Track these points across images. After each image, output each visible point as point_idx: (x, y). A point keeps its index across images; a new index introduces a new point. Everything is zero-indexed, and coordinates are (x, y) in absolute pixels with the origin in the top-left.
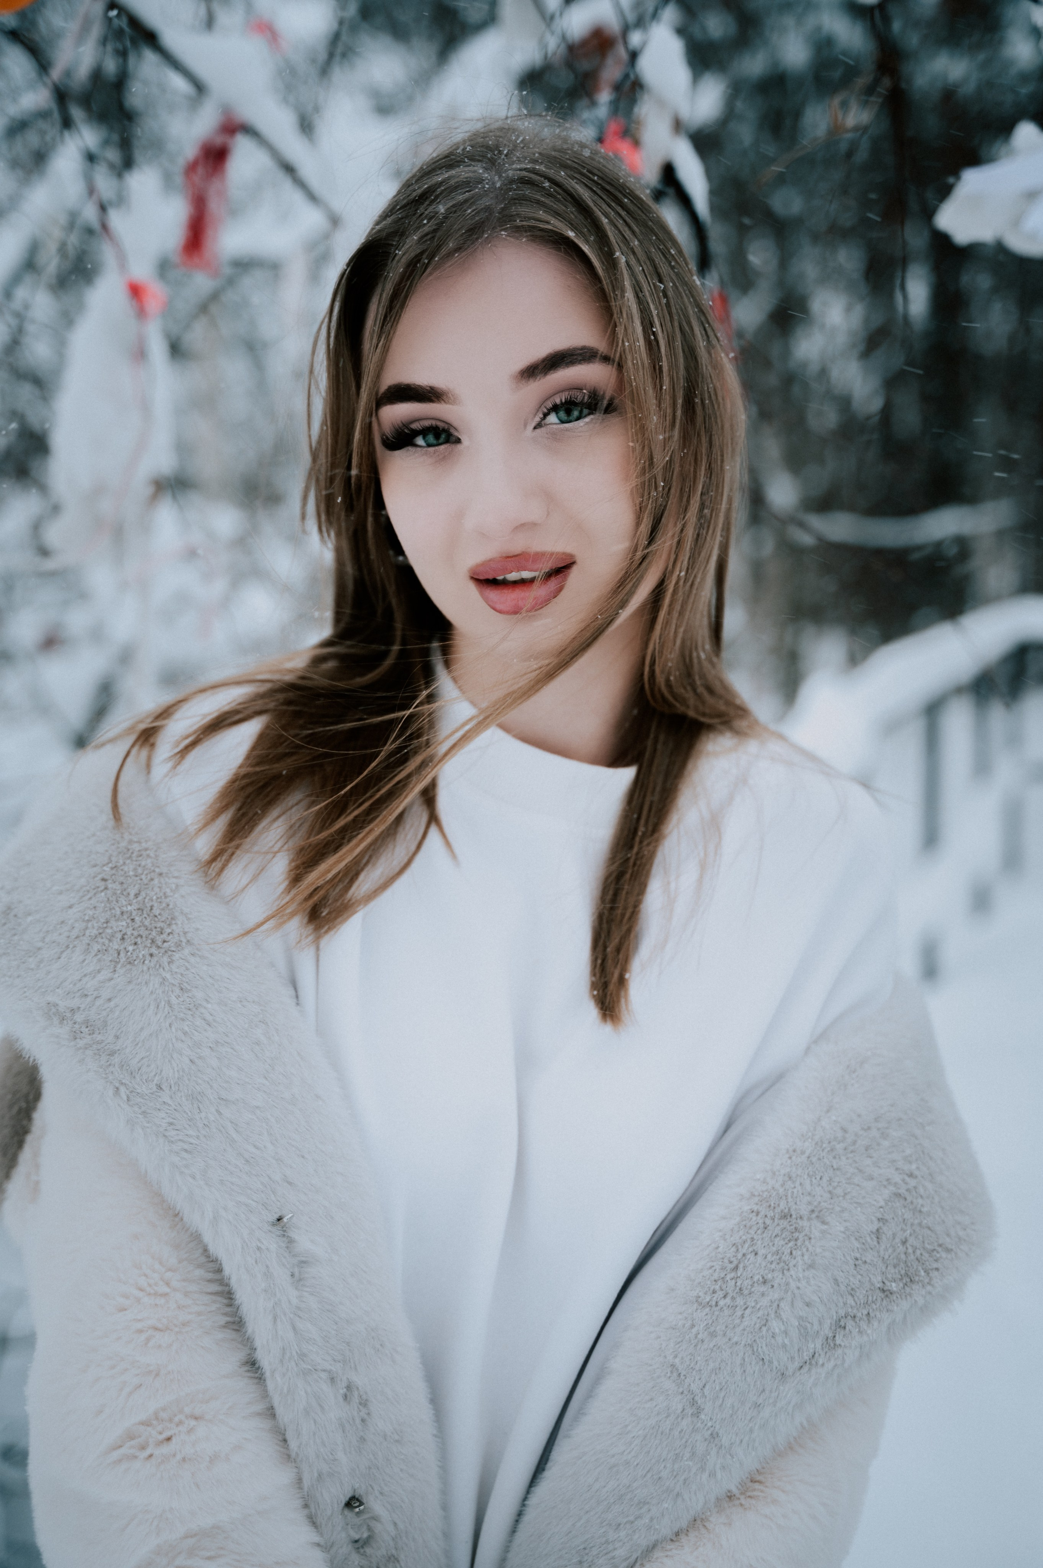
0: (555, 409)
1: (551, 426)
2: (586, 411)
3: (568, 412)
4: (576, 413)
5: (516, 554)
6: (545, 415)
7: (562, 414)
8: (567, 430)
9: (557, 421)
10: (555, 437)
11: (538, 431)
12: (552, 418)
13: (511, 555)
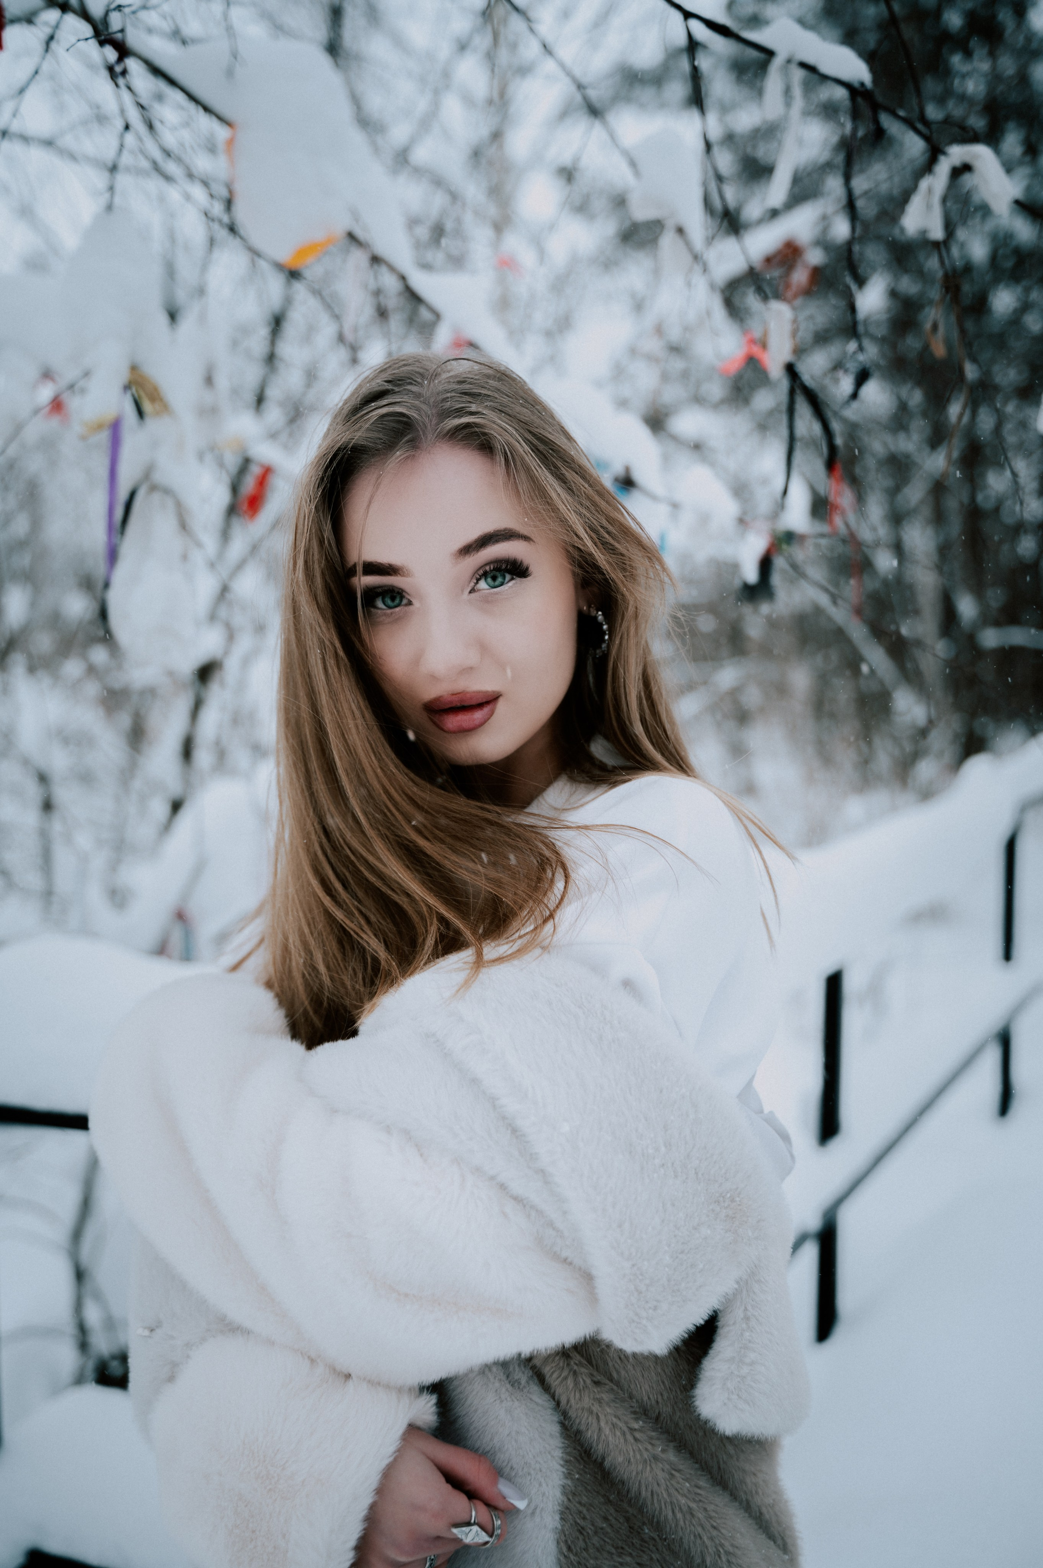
0: (485, 575)
1: (483, 591)
2: (508, 577)
3: (494, 578)
4: (500, 580)
5: (459, 692)
6: (477, 583)
7: (489, 580)
8: (496, 594)
9: (486, 587)
10: (486, 600)
11: (473, 595)
12: (483, 584)
13: (455, 693)
